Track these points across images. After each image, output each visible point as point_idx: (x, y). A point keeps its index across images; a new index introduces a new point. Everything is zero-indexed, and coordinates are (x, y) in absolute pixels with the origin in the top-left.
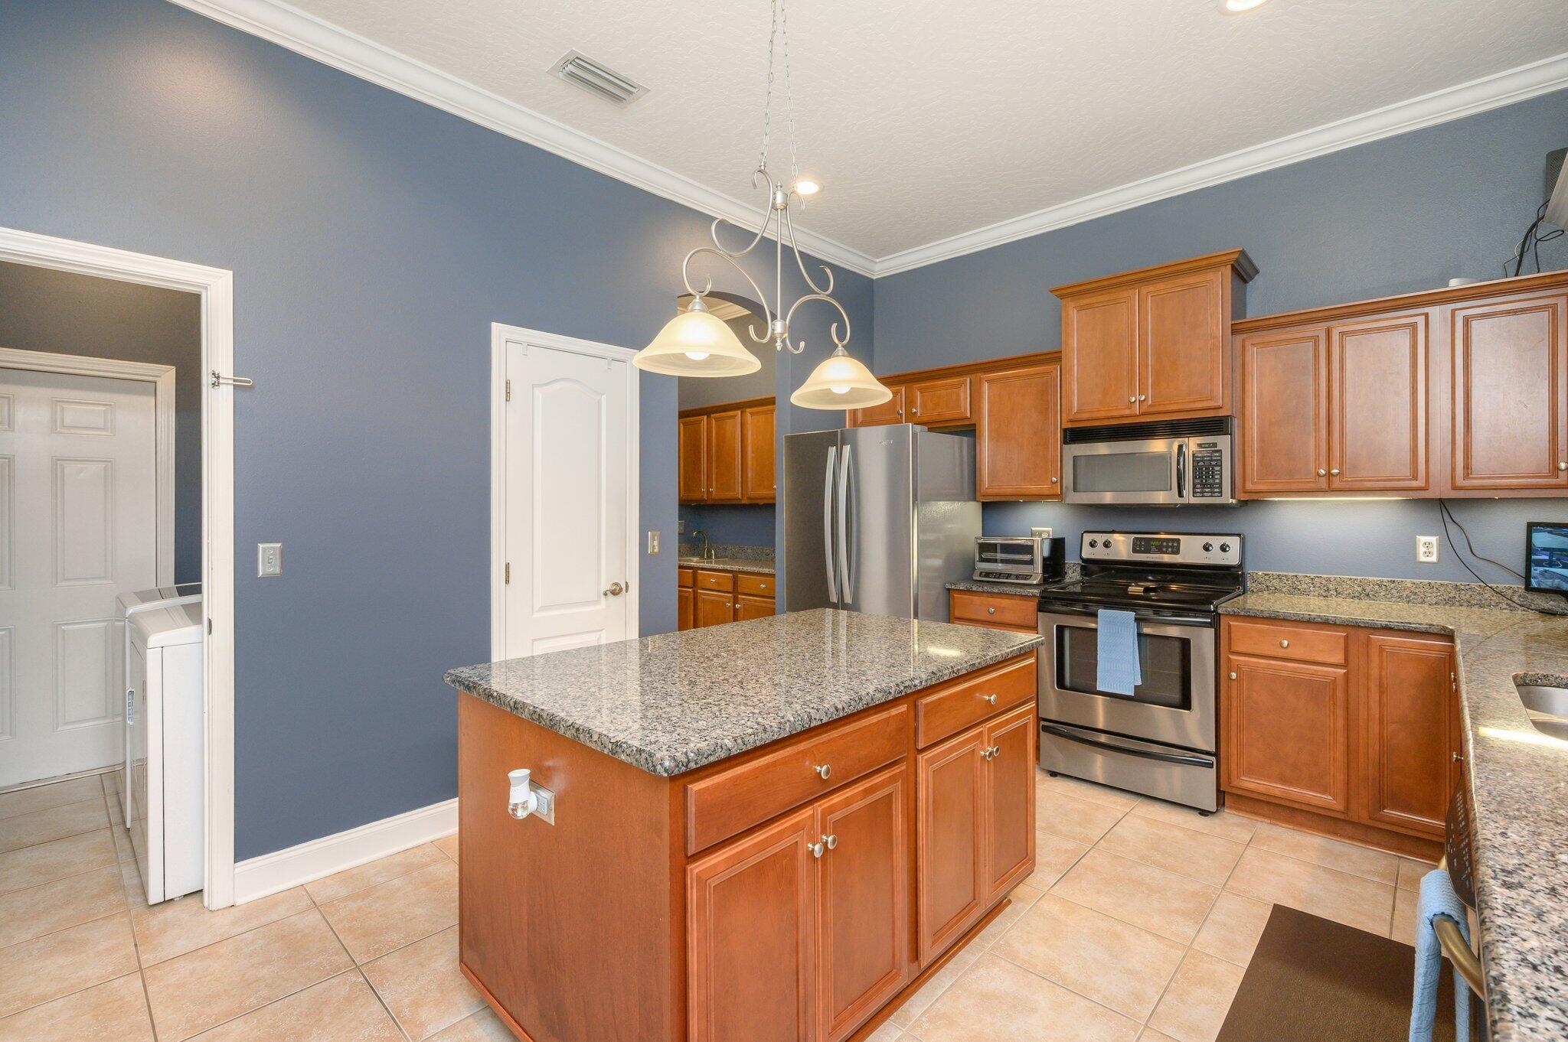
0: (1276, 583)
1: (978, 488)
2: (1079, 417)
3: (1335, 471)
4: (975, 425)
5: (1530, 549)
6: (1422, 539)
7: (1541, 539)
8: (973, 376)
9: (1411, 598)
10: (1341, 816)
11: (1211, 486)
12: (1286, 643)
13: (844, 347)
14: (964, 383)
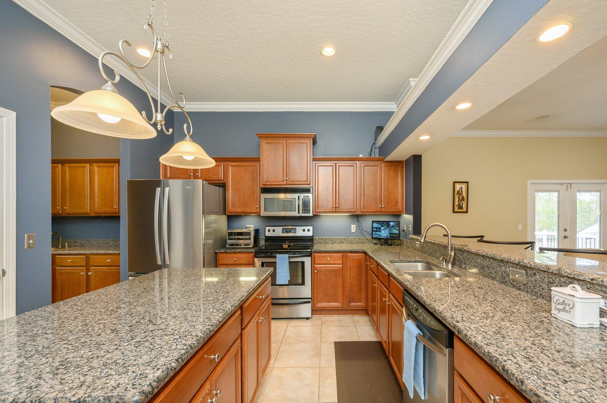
0: (321, 240)
1: (226, 209)
2: (266, 183)
3: (337, 206)
4: (225, 183)
5: (373, 228)
6: (352, 226)
7: (375, 225)
8: (225, 163)
9: (351, 243)
10: (341, 309)
11: (307, 210)
12: (329, 259)
13: (190, 136)
14: (221, 165)
